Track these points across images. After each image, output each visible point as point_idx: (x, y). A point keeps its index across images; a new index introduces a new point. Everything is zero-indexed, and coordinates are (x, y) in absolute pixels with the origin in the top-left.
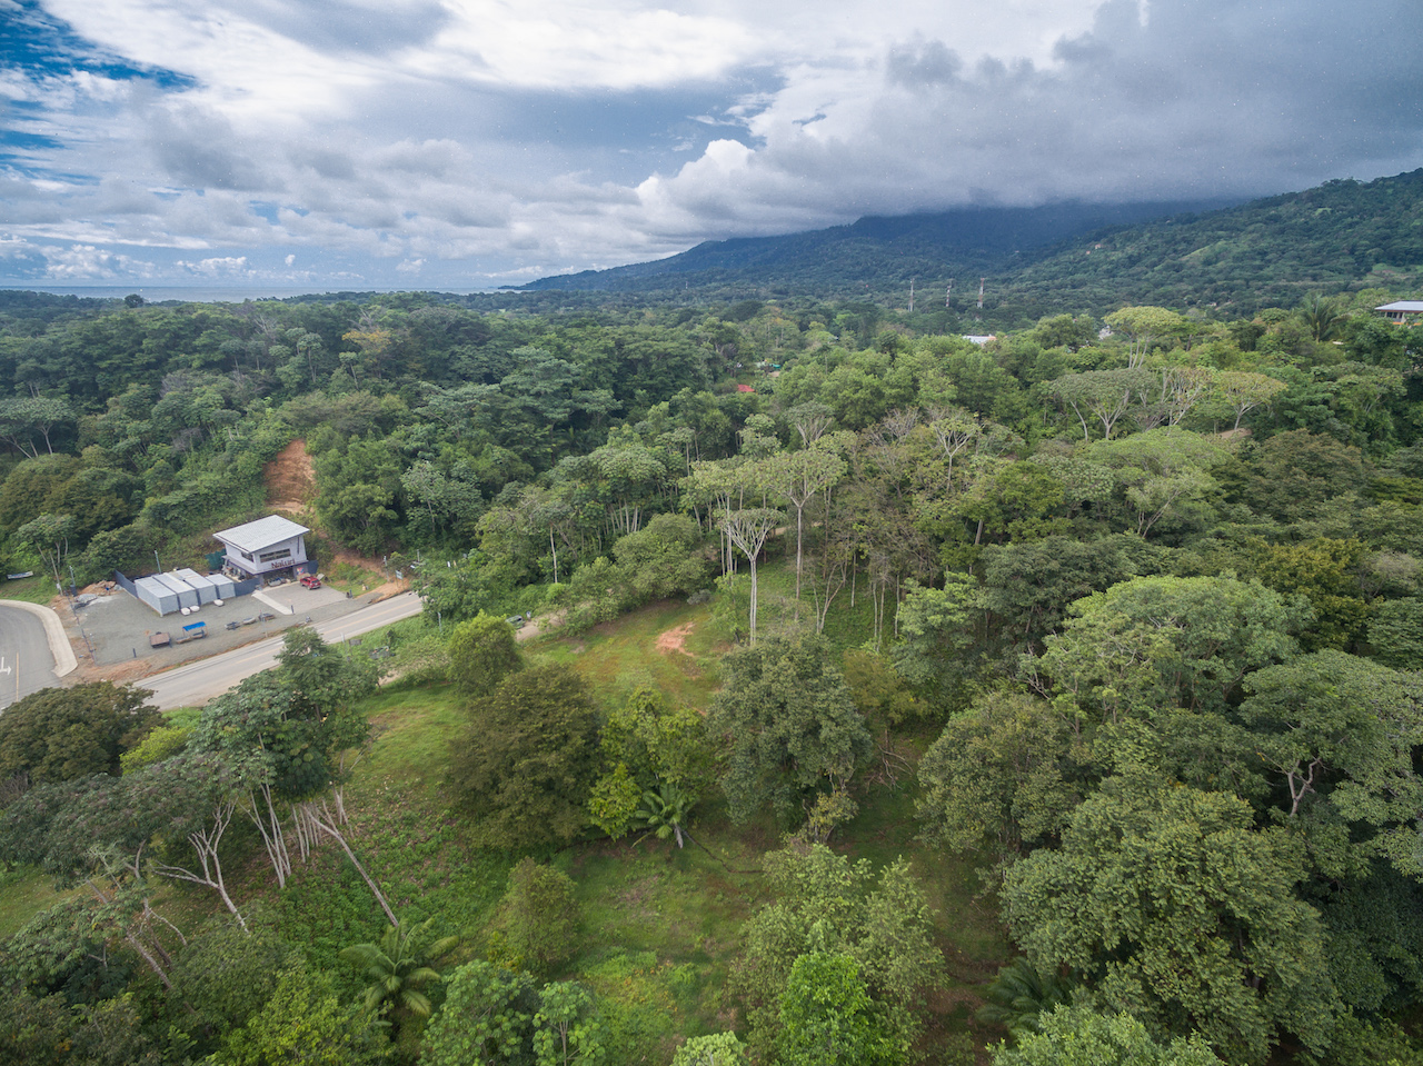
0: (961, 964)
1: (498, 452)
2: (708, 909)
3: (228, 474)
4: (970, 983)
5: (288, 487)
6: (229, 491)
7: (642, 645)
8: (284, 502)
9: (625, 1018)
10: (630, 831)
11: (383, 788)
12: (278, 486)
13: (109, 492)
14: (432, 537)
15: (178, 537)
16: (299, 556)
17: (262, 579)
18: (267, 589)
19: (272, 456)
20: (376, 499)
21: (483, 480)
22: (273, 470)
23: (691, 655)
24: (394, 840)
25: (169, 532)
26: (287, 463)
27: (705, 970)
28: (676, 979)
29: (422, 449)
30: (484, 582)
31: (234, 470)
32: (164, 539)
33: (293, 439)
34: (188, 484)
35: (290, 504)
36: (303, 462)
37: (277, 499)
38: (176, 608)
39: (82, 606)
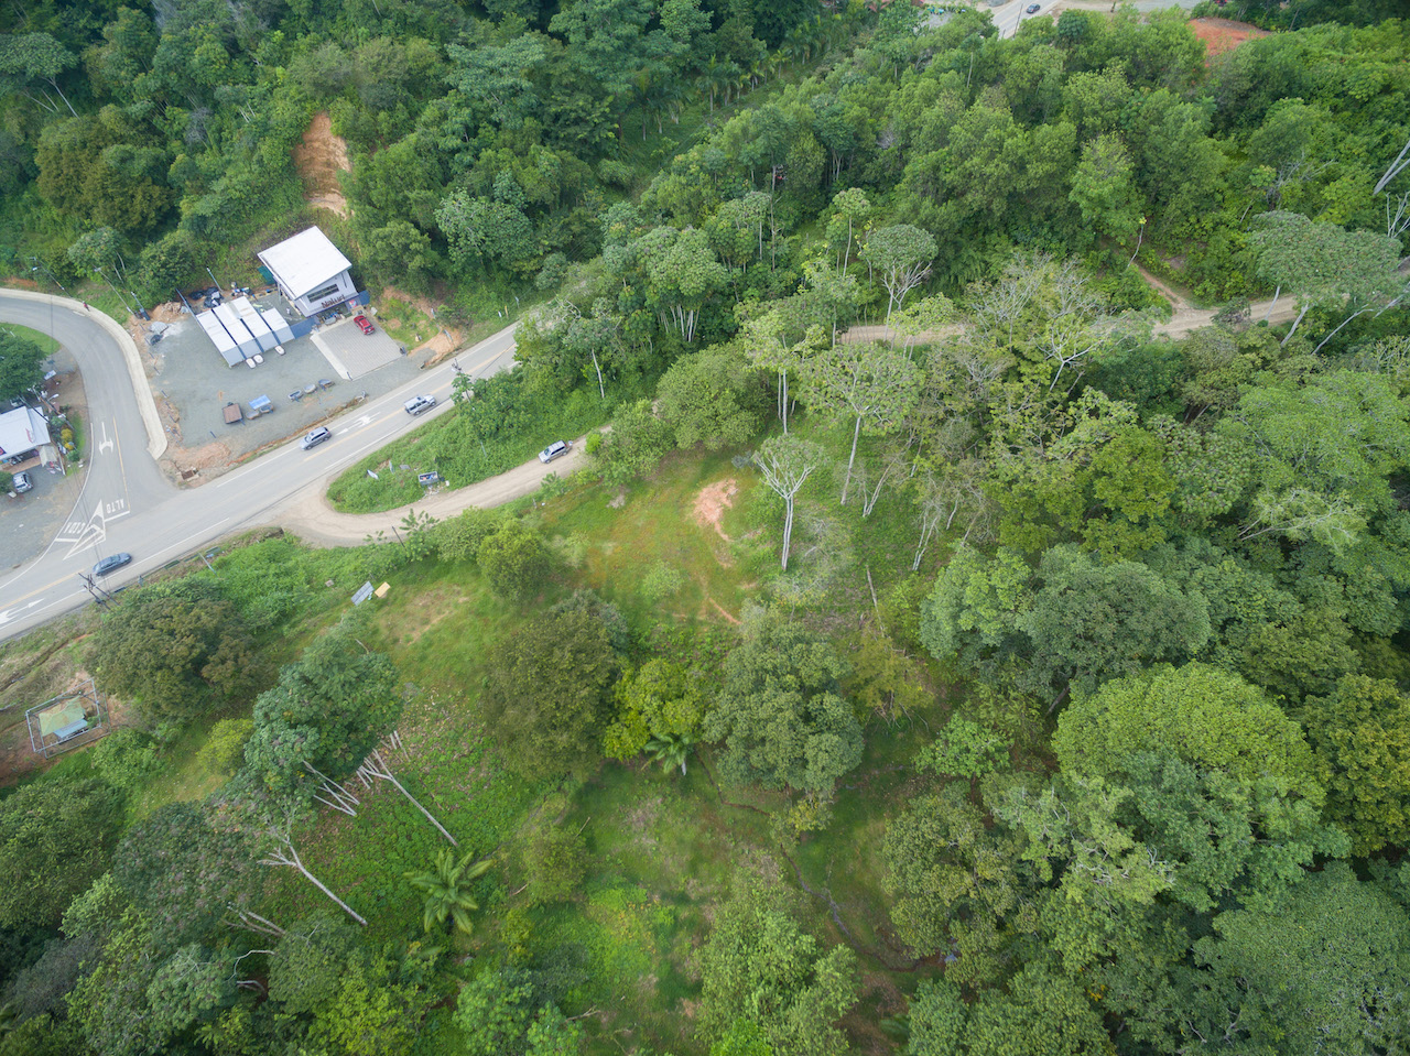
0: (890, 947)
1: (546, 157)
2: (697, 847)
3: (255, 167)
4: (891, 969)
5: (324, 176)
6: (262, 190)
7: (681, 504)
8: (323, 194)
9: (615, 952)
10: (642, 751)
11: (429, 703)
12: (313, 174)
13: (142, 180)
14: (480, 272)
15: (224, 249)
16: (347, 289)
17: (317, 320)
18: (324, 329)
19: (297, 138)
20: (413, 246)
21: (531, 199)
22: (304, 156)
23: (725, 537)
24: (442, 759)
25: (215, 245)
26: (316, 145)
27: (684, 913)
28: (660, 921)
29: (458, 150)
30: (525, 403)
31: (260, 162)
32: (212, 252)
33: (315, 113)
34: (219, 186)
35: (329, 197)
36: (332, 148)
37: (316, 190)
38: (241, 359)
39: (156, 339)
